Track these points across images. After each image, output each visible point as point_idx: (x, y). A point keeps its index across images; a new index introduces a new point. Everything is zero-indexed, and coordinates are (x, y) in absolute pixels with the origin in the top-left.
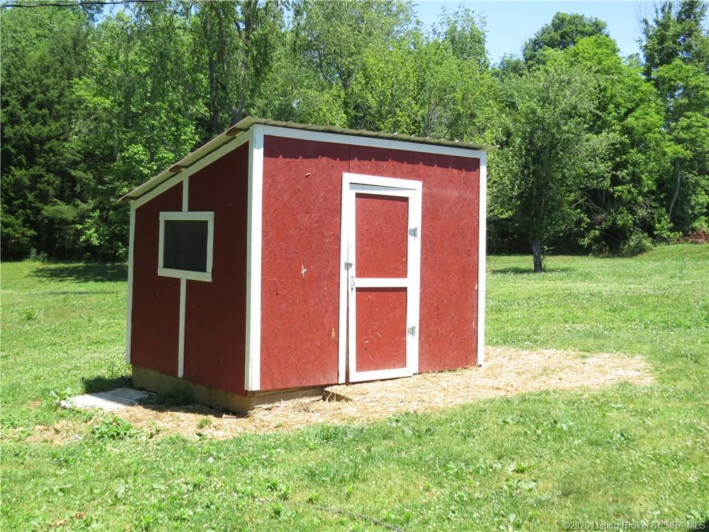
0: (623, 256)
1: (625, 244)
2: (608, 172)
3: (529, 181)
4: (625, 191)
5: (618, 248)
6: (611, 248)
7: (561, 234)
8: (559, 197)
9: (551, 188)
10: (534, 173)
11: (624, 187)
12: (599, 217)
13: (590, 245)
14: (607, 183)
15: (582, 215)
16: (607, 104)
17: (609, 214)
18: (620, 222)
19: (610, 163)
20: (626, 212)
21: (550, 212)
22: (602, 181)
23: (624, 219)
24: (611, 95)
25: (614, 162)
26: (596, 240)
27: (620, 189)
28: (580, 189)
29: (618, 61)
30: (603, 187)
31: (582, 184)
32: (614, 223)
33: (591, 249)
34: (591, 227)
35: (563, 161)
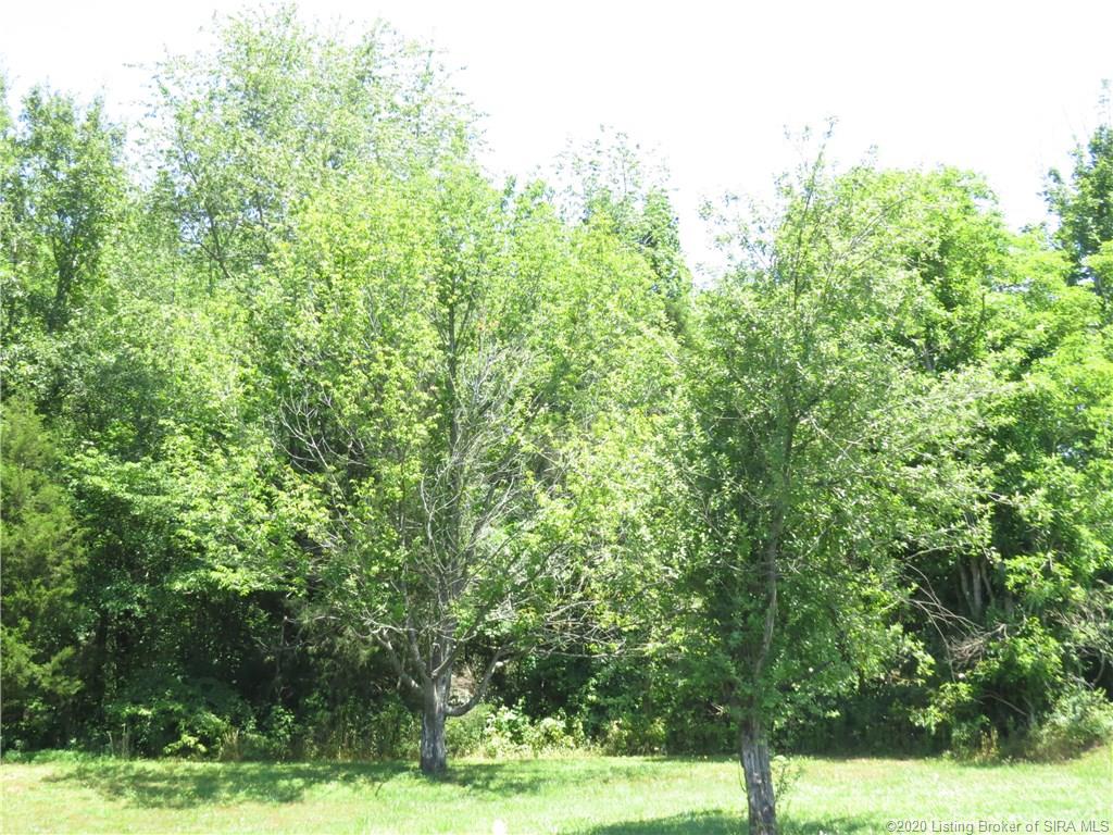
0: (1038, 759)
1: (1041, 722)
2: (982, 500)
3: (726, 532)
4: (1036, 572)
5: (1023, 735)
6: (1004, 733)
7: (835, 714)
8: (825, 584)
9: (792, 553)
10: (740, 503)
11: (1033, 559)
12: (966, 647)
13: (944, 727)
14: (980, 535)
15: (909, 643)
16: (972, 339)
17: (994, 638)
18: (1026, 660)
19: (987, 471)
20: (1040, 631)
21: (798, 633)
22: (965, 528)
23: (1035, 650)
24: (983, 312)
25: (1001, 466)
26: (961, 712)
27: (1022, 566)
28: (893, 553)
29: (996, 219)
30: (968, 547)
31: (900, 539)
32: (1010, 664)
33: (949, 737)
34: (943, 673)
35: (833, 464)
